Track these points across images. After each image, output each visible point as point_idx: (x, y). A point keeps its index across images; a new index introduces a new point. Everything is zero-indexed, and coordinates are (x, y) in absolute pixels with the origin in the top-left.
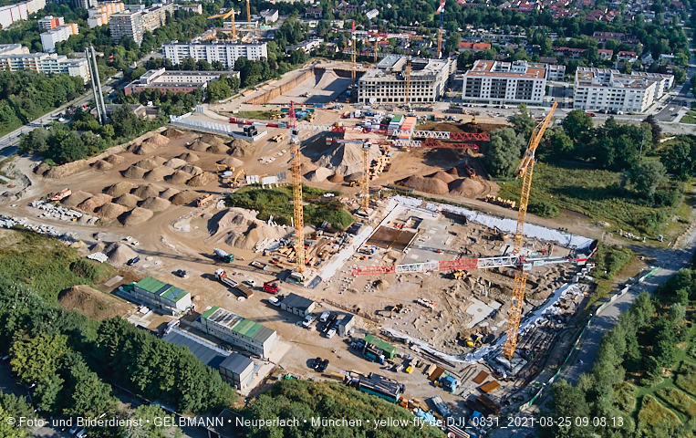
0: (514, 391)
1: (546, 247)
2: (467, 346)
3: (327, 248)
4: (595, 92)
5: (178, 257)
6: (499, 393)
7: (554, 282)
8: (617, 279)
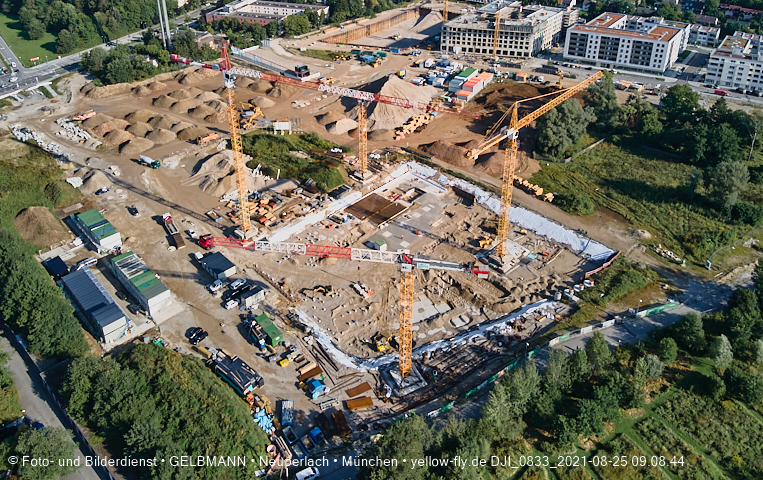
0: (387, 415)
1: (553, 250)
2: (376, 350)
3: (297, 209)
4: (733, 64)
5: (145, 194)
6: (366, 413)
7: (532, 294)
8: (611, 307)
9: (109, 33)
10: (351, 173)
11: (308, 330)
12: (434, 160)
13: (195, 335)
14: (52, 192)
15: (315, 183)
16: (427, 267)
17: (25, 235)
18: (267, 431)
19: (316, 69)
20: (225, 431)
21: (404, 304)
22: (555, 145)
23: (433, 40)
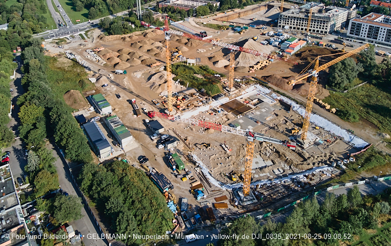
0: (235, 214)
1: (333, 140)
2: (232, 180)
3: (195, 103)
5: (124, 89)
6: (224, 211)
7: (319, 162)
8: (363, 174)
9: (113, 10)
10: (224, 88)
11: (197, 164)
12: (269, 85)
13: (143, 159)
14: (82, 84)
15: (205, 91)
16: (262, 140)
17: (68, 103)
18: (174, 212)
19: (211, 33)
20: (153, 209)
21: (248, 158)
22: (339, 82)
23: (274, 22)
